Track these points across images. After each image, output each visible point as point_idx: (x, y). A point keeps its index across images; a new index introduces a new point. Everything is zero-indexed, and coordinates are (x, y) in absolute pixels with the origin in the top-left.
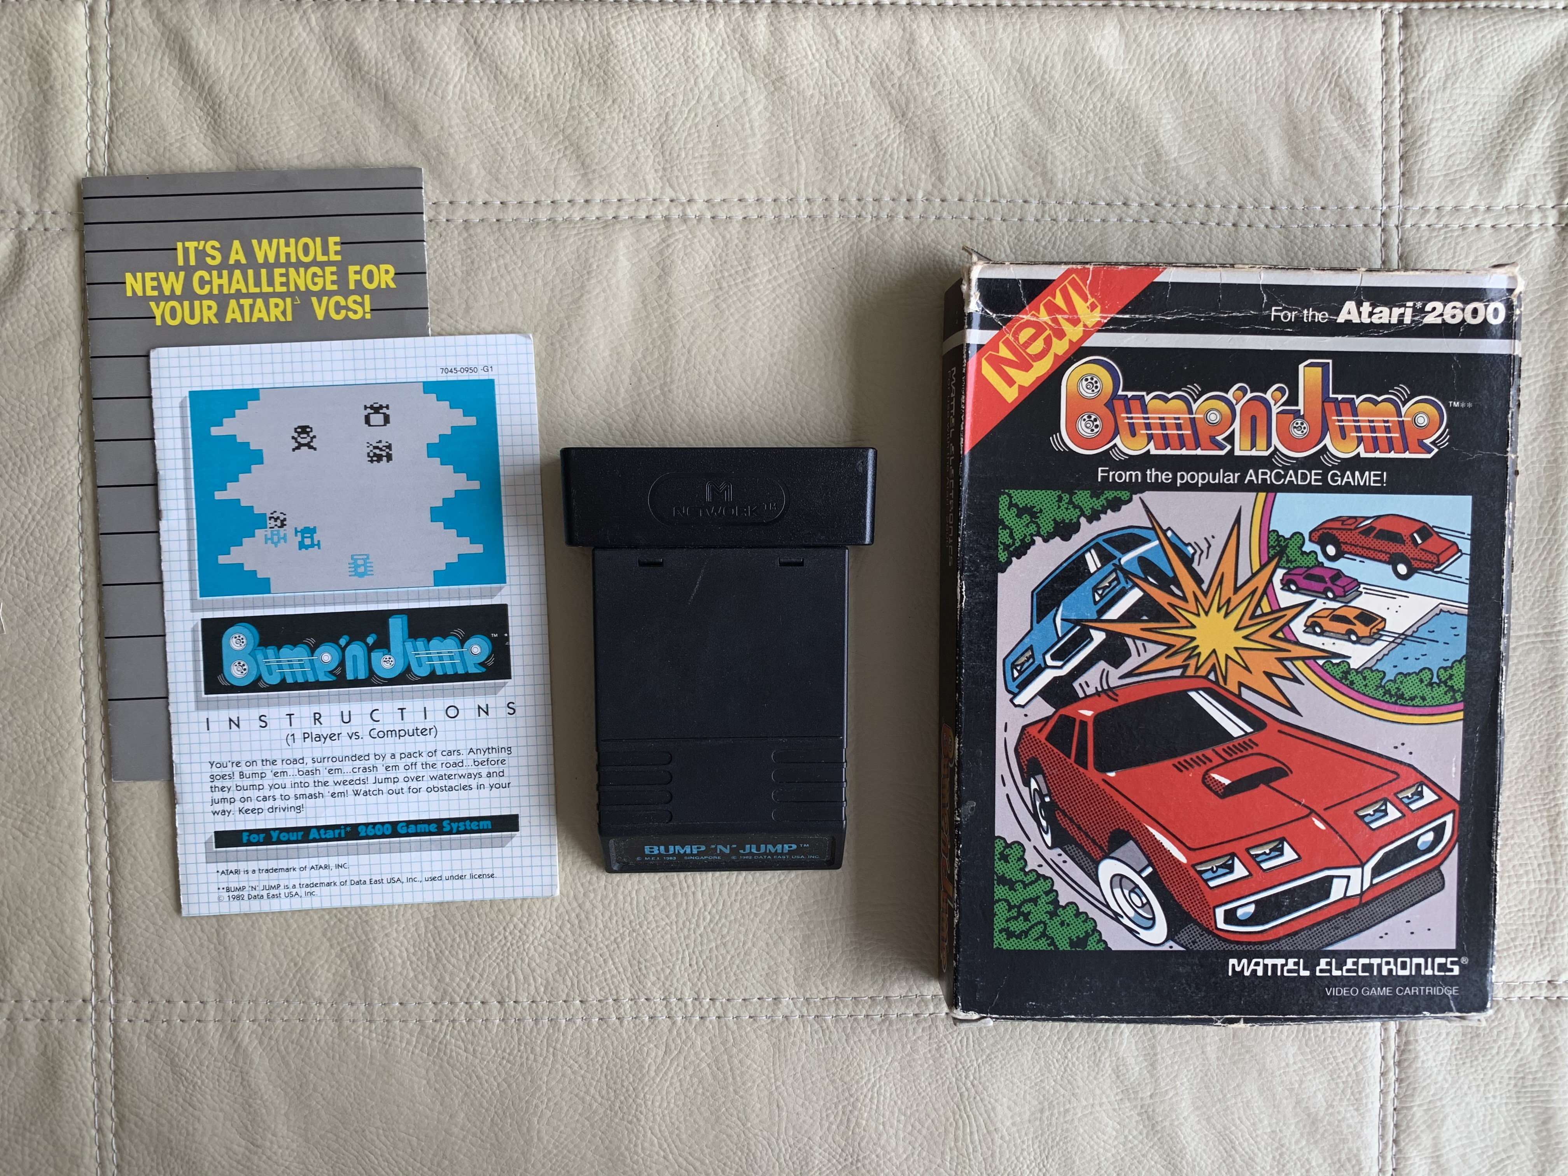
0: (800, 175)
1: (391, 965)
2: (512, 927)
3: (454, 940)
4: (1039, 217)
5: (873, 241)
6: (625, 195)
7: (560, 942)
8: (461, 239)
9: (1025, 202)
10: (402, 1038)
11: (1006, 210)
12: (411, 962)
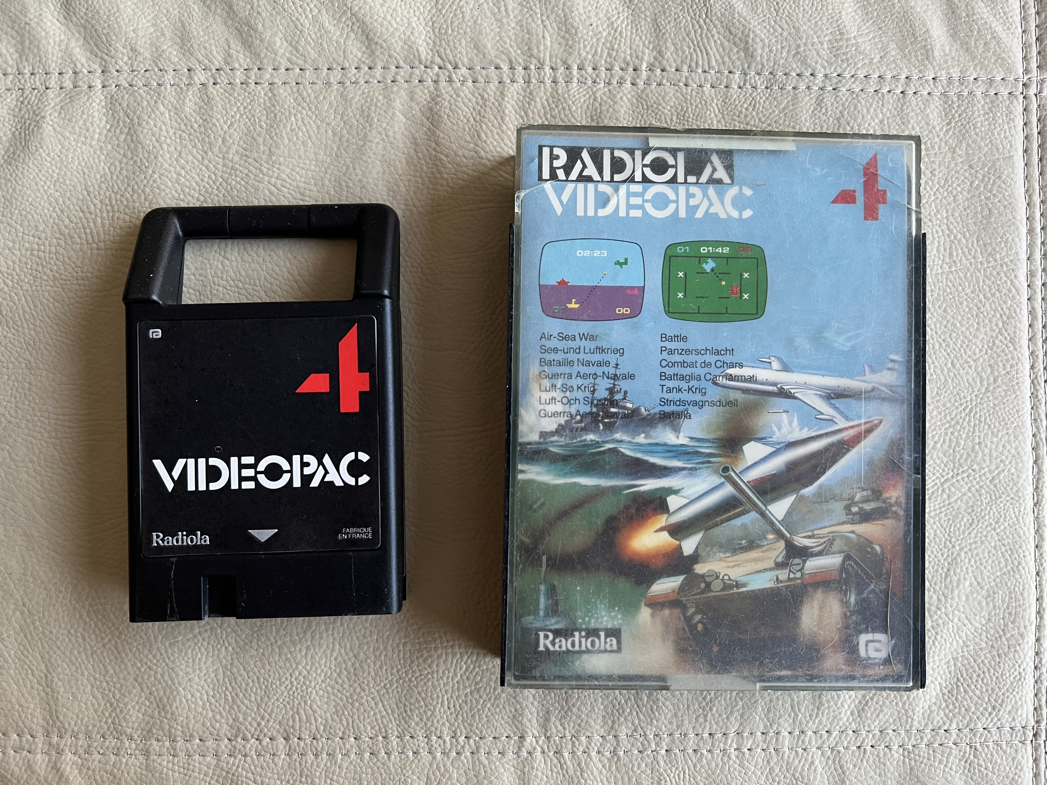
0: (546, 48)
1: (193, 706)
2: (297, 673)
3: (247, 685)
4: (742, 84)
5: (606, 102)
6: (402, 63)
7: (337, 687)
8: (266, 98)
9: (730, 72)
10: (200, 770)
11: (714, 79)
12: (210, 704)
